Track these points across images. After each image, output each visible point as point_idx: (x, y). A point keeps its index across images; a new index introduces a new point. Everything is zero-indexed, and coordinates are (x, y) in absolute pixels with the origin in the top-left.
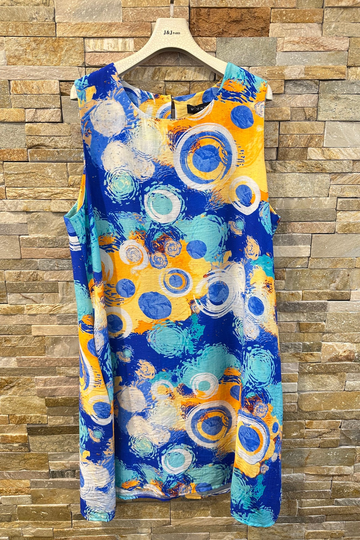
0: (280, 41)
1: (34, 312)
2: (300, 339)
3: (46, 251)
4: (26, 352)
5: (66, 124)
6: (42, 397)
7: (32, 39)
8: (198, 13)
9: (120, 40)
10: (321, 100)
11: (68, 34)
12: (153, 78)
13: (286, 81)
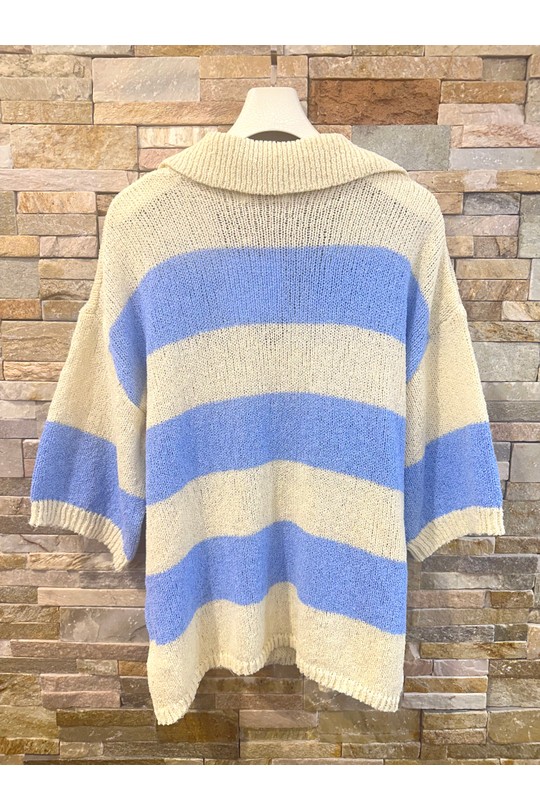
0: (456, 131)
1: (43, 567)
2: (491, 619)
4: (28, 632)
6: (51, 710)
7: (55, 127)
8: (322, 88)
9: (196, 130)
10: (523, 225)
11: (112, 120)
13: (467, 194)
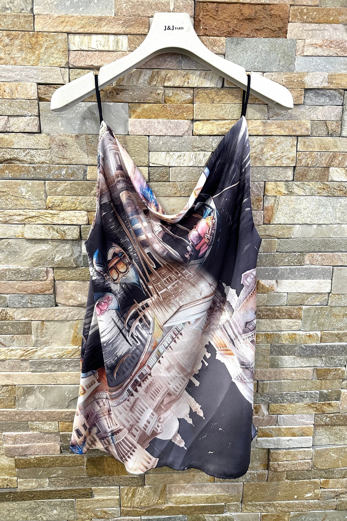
0: (300, 43)
1: (2, 357)
2: (316, 387)
3: (18, 285)
5: (44, 134)
6: (11, 457)
7: (5, 33)
8: (204, 9)
9: (112, 37)
10: (346, 113)
11: (48, 28)
12: (150, 83)
13: (306, 90)
